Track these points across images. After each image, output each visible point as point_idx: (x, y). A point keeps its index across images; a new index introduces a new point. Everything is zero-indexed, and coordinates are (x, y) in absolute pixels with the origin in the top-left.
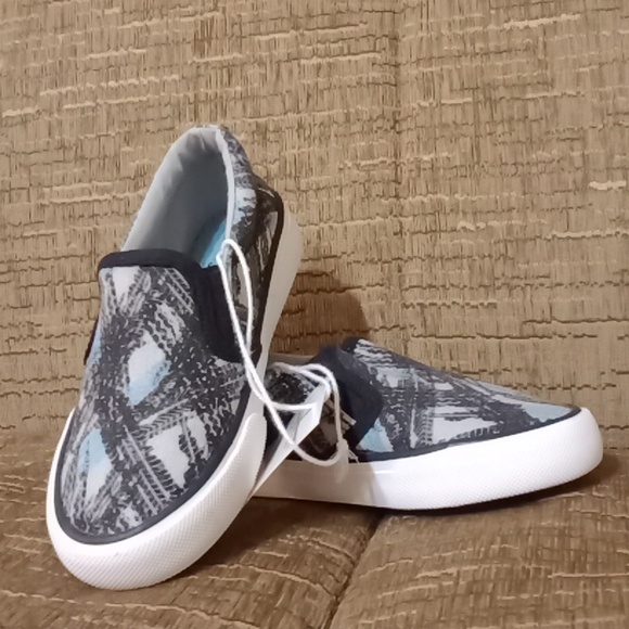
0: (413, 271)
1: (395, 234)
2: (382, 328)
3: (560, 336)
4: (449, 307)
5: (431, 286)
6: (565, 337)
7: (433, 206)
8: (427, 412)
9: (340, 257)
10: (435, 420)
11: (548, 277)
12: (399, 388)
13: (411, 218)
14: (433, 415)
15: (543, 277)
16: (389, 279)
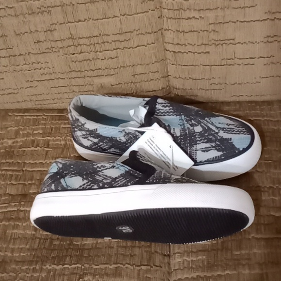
0: (169, 36)
1: (158, 18)
2: (156, 62)
3: (238, 65)
4: (187, 53)
5: (178, 44)
6: (240, 65)
7: (178, 6)
8: (194, 148)
9: (133, 32)
10: (198, 152)
11: (233, 40)
12: (181, 136)
13: (166, 10)
14: (196, 150)
15: (231, 39)
16: (157, 40)
